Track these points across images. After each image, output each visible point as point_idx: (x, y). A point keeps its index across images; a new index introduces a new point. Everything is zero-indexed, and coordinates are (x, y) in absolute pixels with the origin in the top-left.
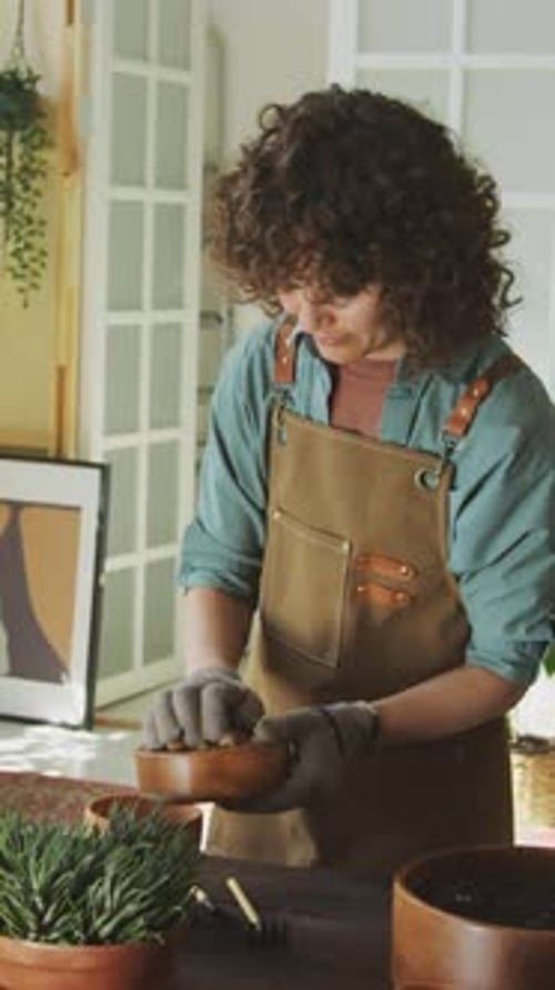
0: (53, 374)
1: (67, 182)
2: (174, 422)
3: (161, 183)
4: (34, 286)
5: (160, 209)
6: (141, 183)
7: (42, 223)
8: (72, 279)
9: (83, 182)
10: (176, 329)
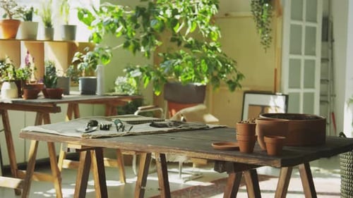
0: (274, 71)
1: (278, 19)
2: (313, 87)
3: (308, 20)
4: (268, 47)
5: (307, 28)
6: (301, 20)
7: (271, 30)
8: (279, 46)
9: (282, 19)
10: (313, 62)
